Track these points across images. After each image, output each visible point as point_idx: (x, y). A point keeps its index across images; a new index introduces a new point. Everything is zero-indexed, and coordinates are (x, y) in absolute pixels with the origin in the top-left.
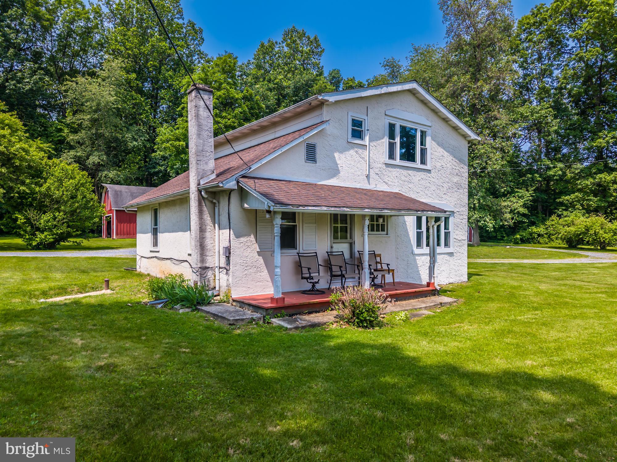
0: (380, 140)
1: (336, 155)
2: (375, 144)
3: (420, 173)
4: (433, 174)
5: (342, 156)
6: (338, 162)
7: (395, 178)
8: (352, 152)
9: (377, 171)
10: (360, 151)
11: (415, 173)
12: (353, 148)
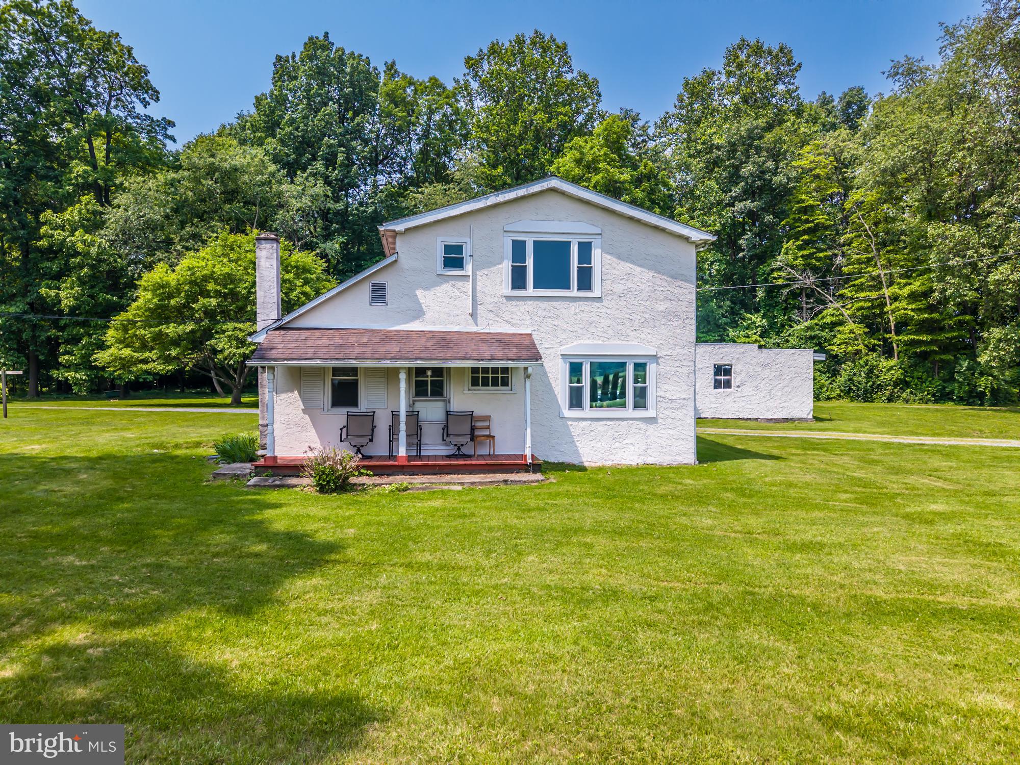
0: (495, 265)
1: (419, 293)
2: (486, 272)
3: (576, 304)
4: (605, 303)
5: (430, 294)
6: (422, 301)
7: (526, 314)
8: (446, 287)
9: (490, 307)
10: (460, 284)
11: (565, 304)
12: (447, 281)
